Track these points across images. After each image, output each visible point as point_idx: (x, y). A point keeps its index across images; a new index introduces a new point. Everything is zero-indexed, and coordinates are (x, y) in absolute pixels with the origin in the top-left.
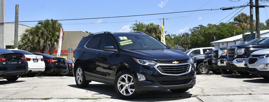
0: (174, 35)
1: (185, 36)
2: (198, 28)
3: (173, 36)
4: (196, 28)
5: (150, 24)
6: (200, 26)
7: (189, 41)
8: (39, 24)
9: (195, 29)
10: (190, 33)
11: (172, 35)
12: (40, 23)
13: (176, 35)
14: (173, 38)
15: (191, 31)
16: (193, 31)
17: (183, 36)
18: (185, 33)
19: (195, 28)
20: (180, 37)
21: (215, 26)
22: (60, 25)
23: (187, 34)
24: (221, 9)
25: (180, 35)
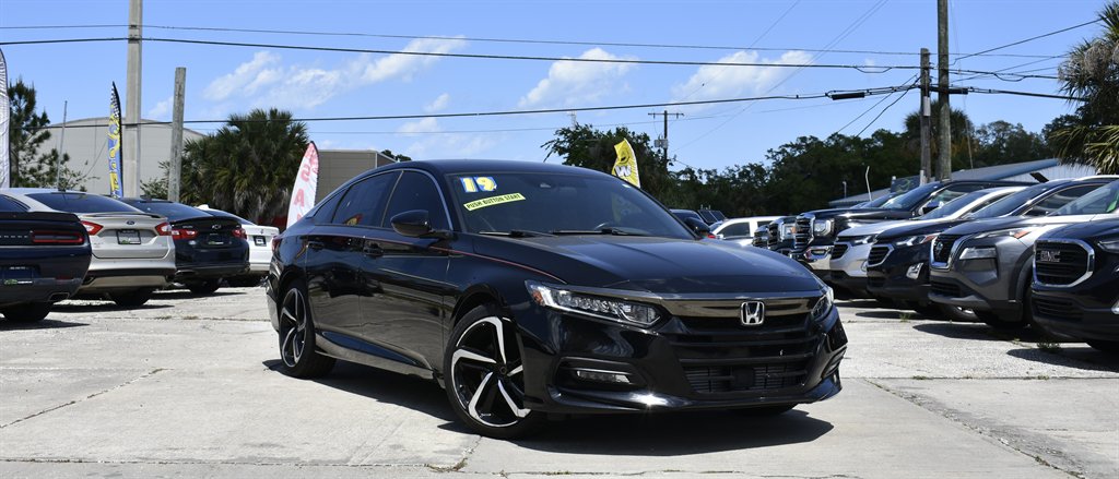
0: (708, 173)
1: (752, 174)
2: (798, 147)
3: (704, 176)
4: (792, 146)
6: (803, 139)
8: (230, 123)
9: (788, 150)
10: (768, 164)
11: (700, 172)
12: (235, 121)
13: (715, 171)
14: (704, 181)
15: (773, 157)
16: (780, 157)
17: (744, 174)
18: (751, 166)
19: (787, 146)
20: (734, 178)
22: (298, 128)
23: (759, 170)
24: (826, 95)
25: (731, 171)
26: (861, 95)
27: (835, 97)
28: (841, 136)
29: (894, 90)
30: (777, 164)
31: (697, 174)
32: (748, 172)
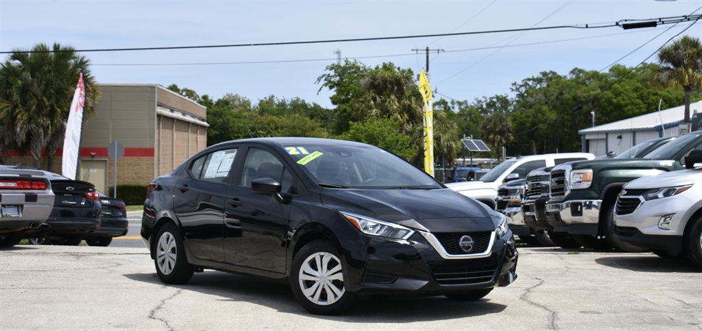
0: (460, 104)
1: (498, 105)
2: (539, 81)
3: (456, 107)
4: (534, 80)
5: (381, 67)
6: (545, 74)
7: (510, 124)
8: (14, 58)
9: (530, 83)
10: (512, 96)
11: (453, 103)
12: (17, 55)
13: (466, 102)
14: (456, 110)
15: (517, 89)
16: (523, 90)
17: (491, 105)
18: (497, 97)
19: (529, 80)
20: (481, 108)
21: (595, 75)
22: (82, 64)
23: (504, 101)
24: (617, 24)
25: (479, 102)
26: (653, 24)
27: (626, 27)
28: (581, 71)
29: (687, 18)
30: (521, 95)
31: (450, 105)
32: (495, 103)
